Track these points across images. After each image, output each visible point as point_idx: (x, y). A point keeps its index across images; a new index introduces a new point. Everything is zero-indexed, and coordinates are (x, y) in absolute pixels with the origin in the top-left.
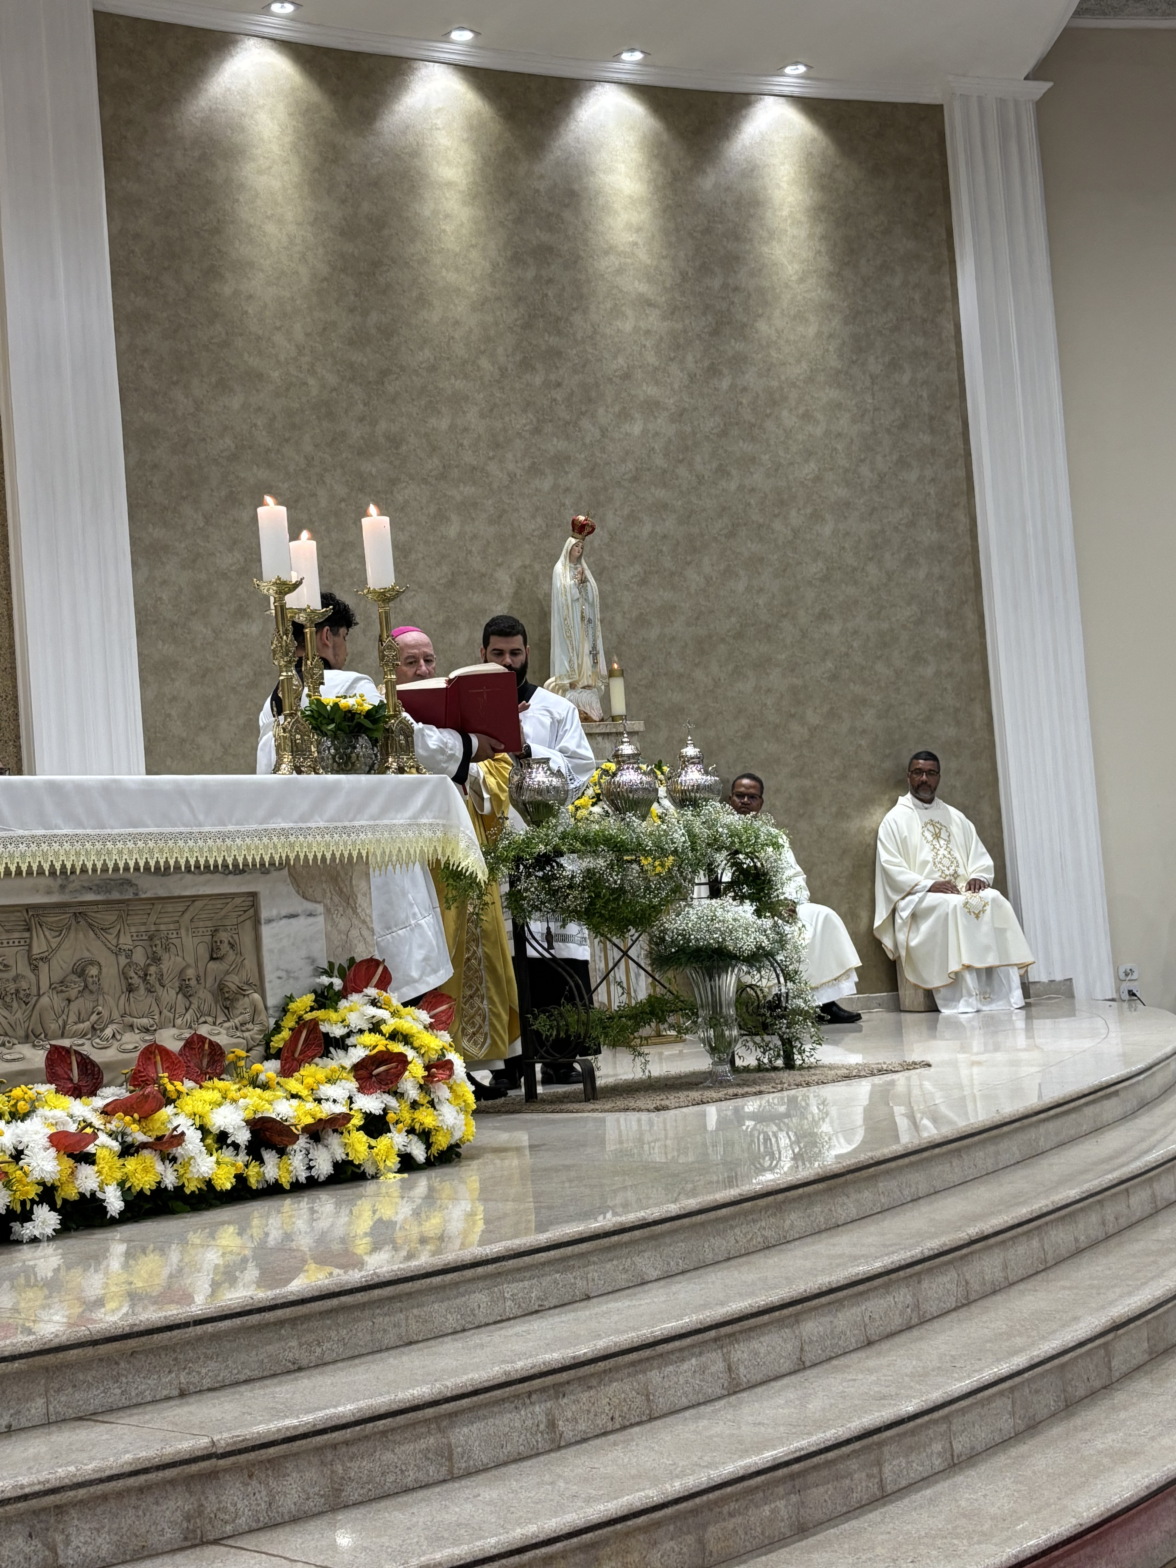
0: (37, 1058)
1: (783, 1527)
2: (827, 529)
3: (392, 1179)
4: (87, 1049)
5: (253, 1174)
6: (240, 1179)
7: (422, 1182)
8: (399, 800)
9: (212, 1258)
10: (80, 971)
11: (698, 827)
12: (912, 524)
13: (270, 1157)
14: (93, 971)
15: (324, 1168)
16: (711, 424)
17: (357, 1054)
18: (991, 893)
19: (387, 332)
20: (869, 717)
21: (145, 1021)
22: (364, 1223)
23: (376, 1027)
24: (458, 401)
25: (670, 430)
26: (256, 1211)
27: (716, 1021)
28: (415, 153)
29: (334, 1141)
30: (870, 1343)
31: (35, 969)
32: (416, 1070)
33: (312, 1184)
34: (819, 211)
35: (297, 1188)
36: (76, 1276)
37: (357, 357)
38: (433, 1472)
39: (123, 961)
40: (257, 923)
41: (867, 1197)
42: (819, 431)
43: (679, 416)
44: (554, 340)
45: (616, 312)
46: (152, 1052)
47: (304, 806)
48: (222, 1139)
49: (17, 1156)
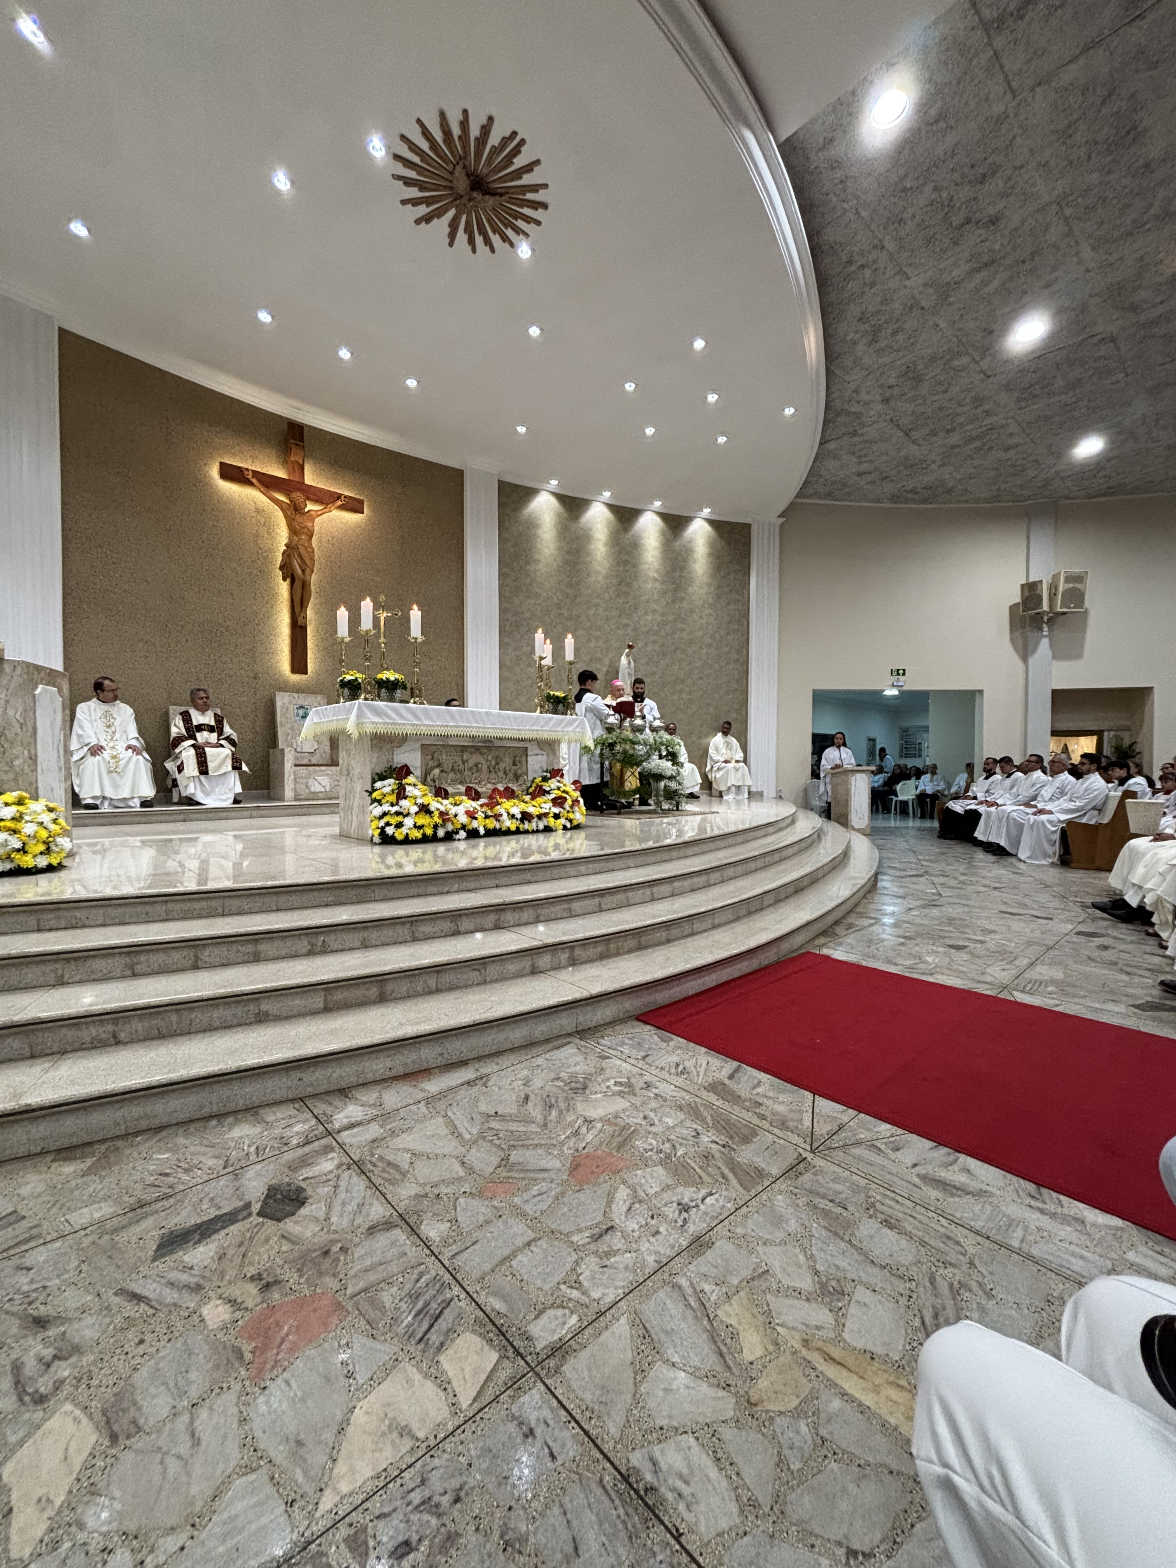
0: (463, 789)
1: (664, 940)
2: (704, 652)
3: (560, 832)
4: (477, 787)
5: (521, 826)
6: (518, 828)
7: (569, 833)
8: (570, 723)
9: (508, 849)
10: (476, 765)
11: (657, 738)
12: (729, 652)
13: (526, 822)
14: (480, 765)
15: (541, 827)
16: (671, 618)
17: (553, 796)
18: (742, 764)
19: (578, 584)
20: (711, 710)
21: (494, 781)
22: (552, 843)
23: (559, 789)
24: (597, 606)
25: (659, 619)
26: (521, 837)
27: (657, 795)
28: (590, 529)
29: (545, 820)
30: (693, 890)
31: (464, 764)
32: (569, 802)
33: (538, 831)
34: (710, 555)
35: (533, 832)
36: (470, 851)
37: (569, 591)
38: (565, 915)
39: (489, 763)
40: (527, 756)
41: (696, 849)
42: (704, 622)
43: (662, 615)
44: (628, 589)
45: (646, 582)
46: (495, 790)
47: (542, 723)
48: (513, 816)
49: (456, 816)
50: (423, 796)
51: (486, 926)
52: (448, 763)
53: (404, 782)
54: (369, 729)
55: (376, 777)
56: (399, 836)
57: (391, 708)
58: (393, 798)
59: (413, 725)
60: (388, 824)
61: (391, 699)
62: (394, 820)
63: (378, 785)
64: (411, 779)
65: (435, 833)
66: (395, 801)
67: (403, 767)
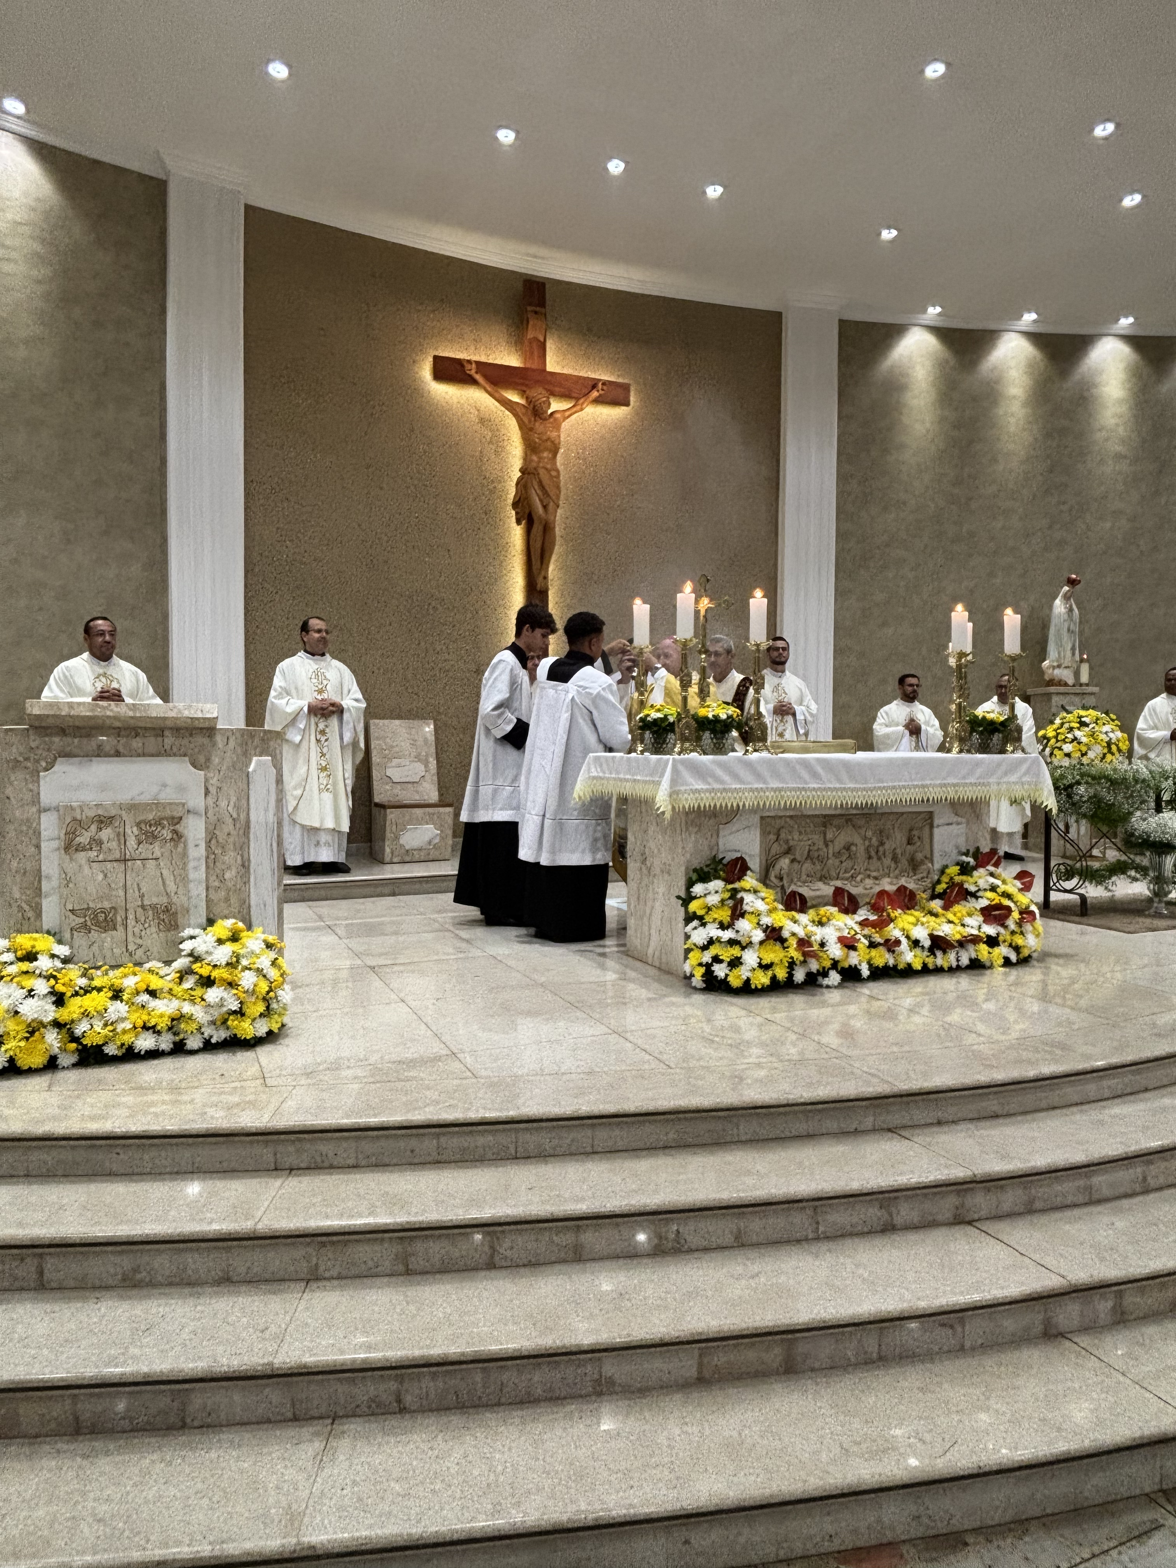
0: (827, 891)
3: (999, 970)
4: (850, 888)
5: (931, 961)
6: (924, 964)
7: (1014, 972)
10: (848, 848)
13: (939, 954)
14: (853, 848)
15: (965, 961)
21: (874, 874)
22: (983, 989)
27: (1159, 880)
29: (971, 948)
31: (827, 846)
32: (1015, 914)
33: (959, 968)
35: (951, 970)
39: (867, 843)
40: (932, 826)
46: (883, 894)
48: (917, 943)
49: (822, 944)
50: (770, 911)
51: (940, 1218)
52: (802, 846)
53: (737, 885)
54: (688, 801)
55: (695, 877)
56: (735, 982)
57: (720, 764)
58: (724, 915)
59: (751, 790)
60: (716, 959)
61: (719, 749)
62: (727, 954)
63: (698, 889)
64: (749, 881)
65: (790, 975)
66: (726, 919)
67: (737, 859)
